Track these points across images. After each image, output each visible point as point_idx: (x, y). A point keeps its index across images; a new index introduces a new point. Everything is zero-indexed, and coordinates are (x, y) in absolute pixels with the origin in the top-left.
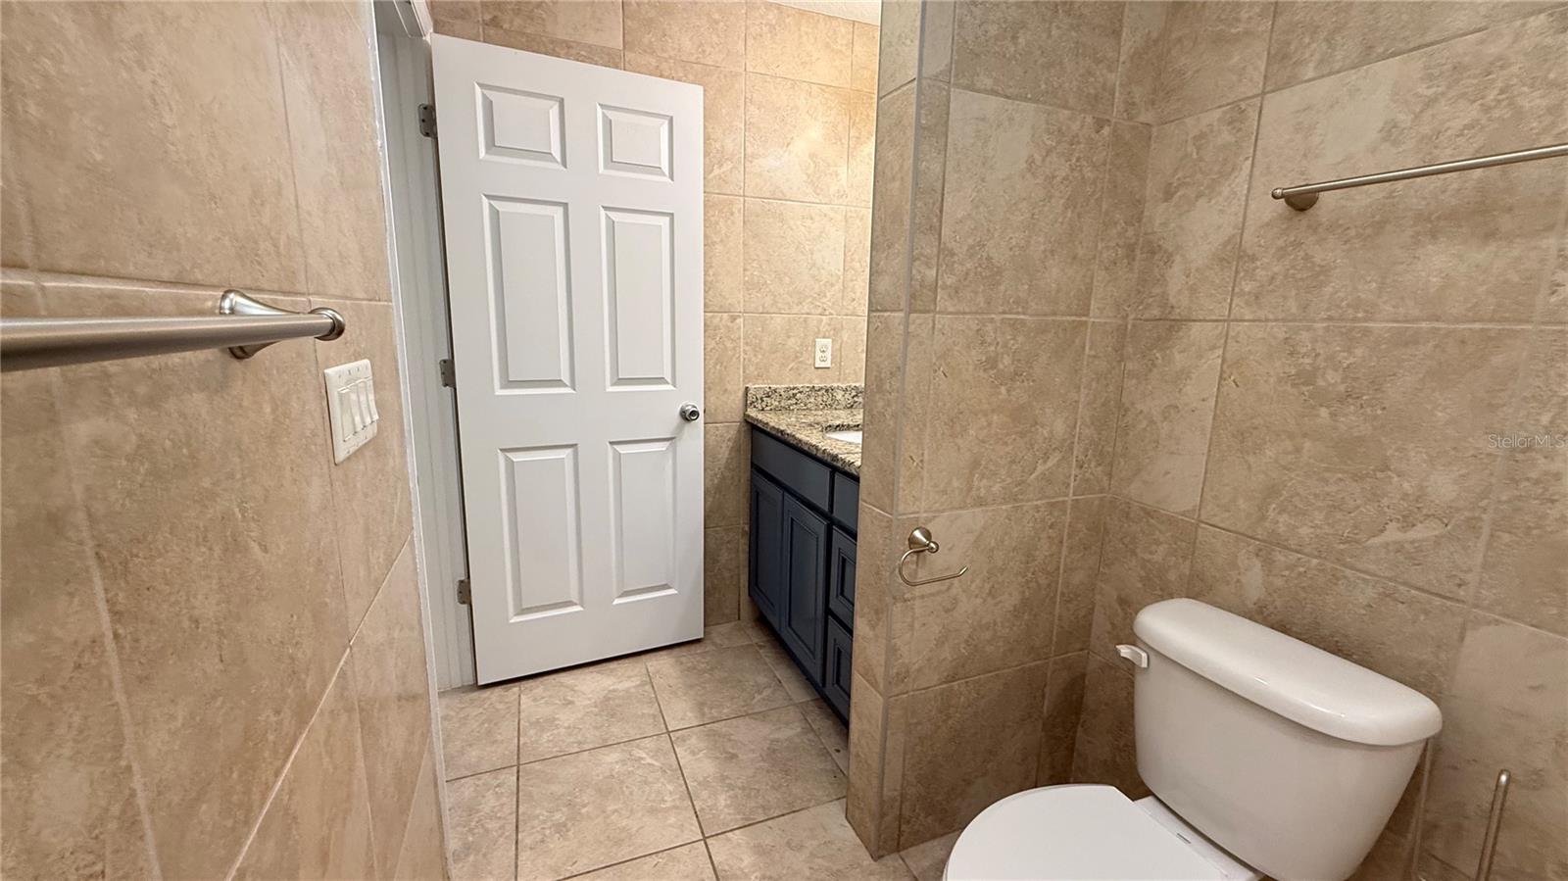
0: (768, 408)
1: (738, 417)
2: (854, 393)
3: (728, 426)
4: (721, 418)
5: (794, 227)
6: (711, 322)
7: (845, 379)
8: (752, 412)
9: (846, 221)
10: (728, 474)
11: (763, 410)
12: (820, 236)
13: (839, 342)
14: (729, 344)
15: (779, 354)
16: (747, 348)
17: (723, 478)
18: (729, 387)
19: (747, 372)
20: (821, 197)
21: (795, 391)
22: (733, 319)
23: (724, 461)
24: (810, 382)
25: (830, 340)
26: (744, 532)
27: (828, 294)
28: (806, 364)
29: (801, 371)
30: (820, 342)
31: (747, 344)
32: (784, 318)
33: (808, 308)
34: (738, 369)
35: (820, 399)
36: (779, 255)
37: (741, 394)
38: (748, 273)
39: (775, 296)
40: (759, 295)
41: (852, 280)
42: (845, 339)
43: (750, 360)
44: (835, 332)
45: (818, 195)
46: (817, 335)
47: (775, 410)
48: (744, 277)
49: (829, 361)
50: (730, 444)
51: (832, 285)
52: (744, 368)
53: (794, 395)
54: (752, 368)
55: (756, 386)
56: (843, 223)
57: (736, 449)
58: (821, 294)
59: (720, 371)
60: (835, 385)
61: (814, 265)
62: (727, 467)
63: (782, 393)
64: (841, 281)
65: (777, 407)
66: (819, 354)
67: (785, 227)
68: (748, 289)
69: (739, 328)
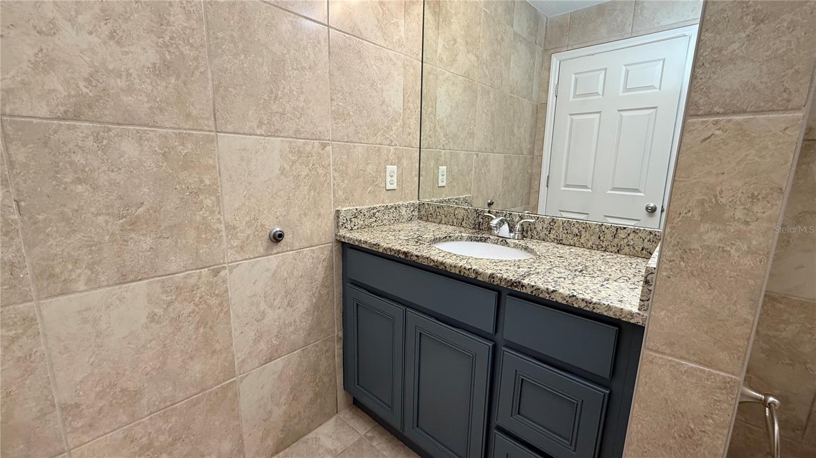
0: (356, 227)
1: (330, 237)
2: (412, 209)
3: (322, 248)
4: (316, 241)
5: (369, 66)
6: (304, 148)
7: (405, 198)
8: (342, 232)
9: (405, 68)
10: (324, 291)
11: (351, 230)
12: (387, 78)
13: (402, 167)
14: (321, 171)
15: (361, 179)
16: (336, 174)
17: (321, 295)
18: (322, 211)
19: (337, 196)
20: (387, 43)
21: (375, 211)
22: (324, 146)
23: (320, 280)
24: (383, 202)
25: (396, 167)
26: (339, 338)
27: (394, 128)
28: (380, 187)
29: (377, 193)
30: (389, 168)
31: (335, 170)
32: (363, 147)
33: (381, 140)
34: (329, 193)
35: (391, 215)
36: (358, 90)
37: (332, 216)
38: (335, 103)
39: (357, 127)
40: (344, 125)
41: (408, 118)
42: (405, 165)
43: (338, 185)
44: (398, 161)
45: (385, 40)
46: (387, 162)
47: (362, 228)
48: (331, 107)
49: (395, 184)
50: (325, 264)
51: (396, 121)
52: (334, 193)
53: (374, 214)
54: (340, 193)
55: (346, 209)
56: (403, 69)
57: (330, 267)
58: (389, 128)
59: (314, 196)
60: (401, 203)
61: (384, 102)
62: (323, 286)
63: (366, 213)
64: (401, 118)
65: (362, 225)
66: (388, 179)
67: (363, 63)
68: (335, 119)
69: (328, 156)
